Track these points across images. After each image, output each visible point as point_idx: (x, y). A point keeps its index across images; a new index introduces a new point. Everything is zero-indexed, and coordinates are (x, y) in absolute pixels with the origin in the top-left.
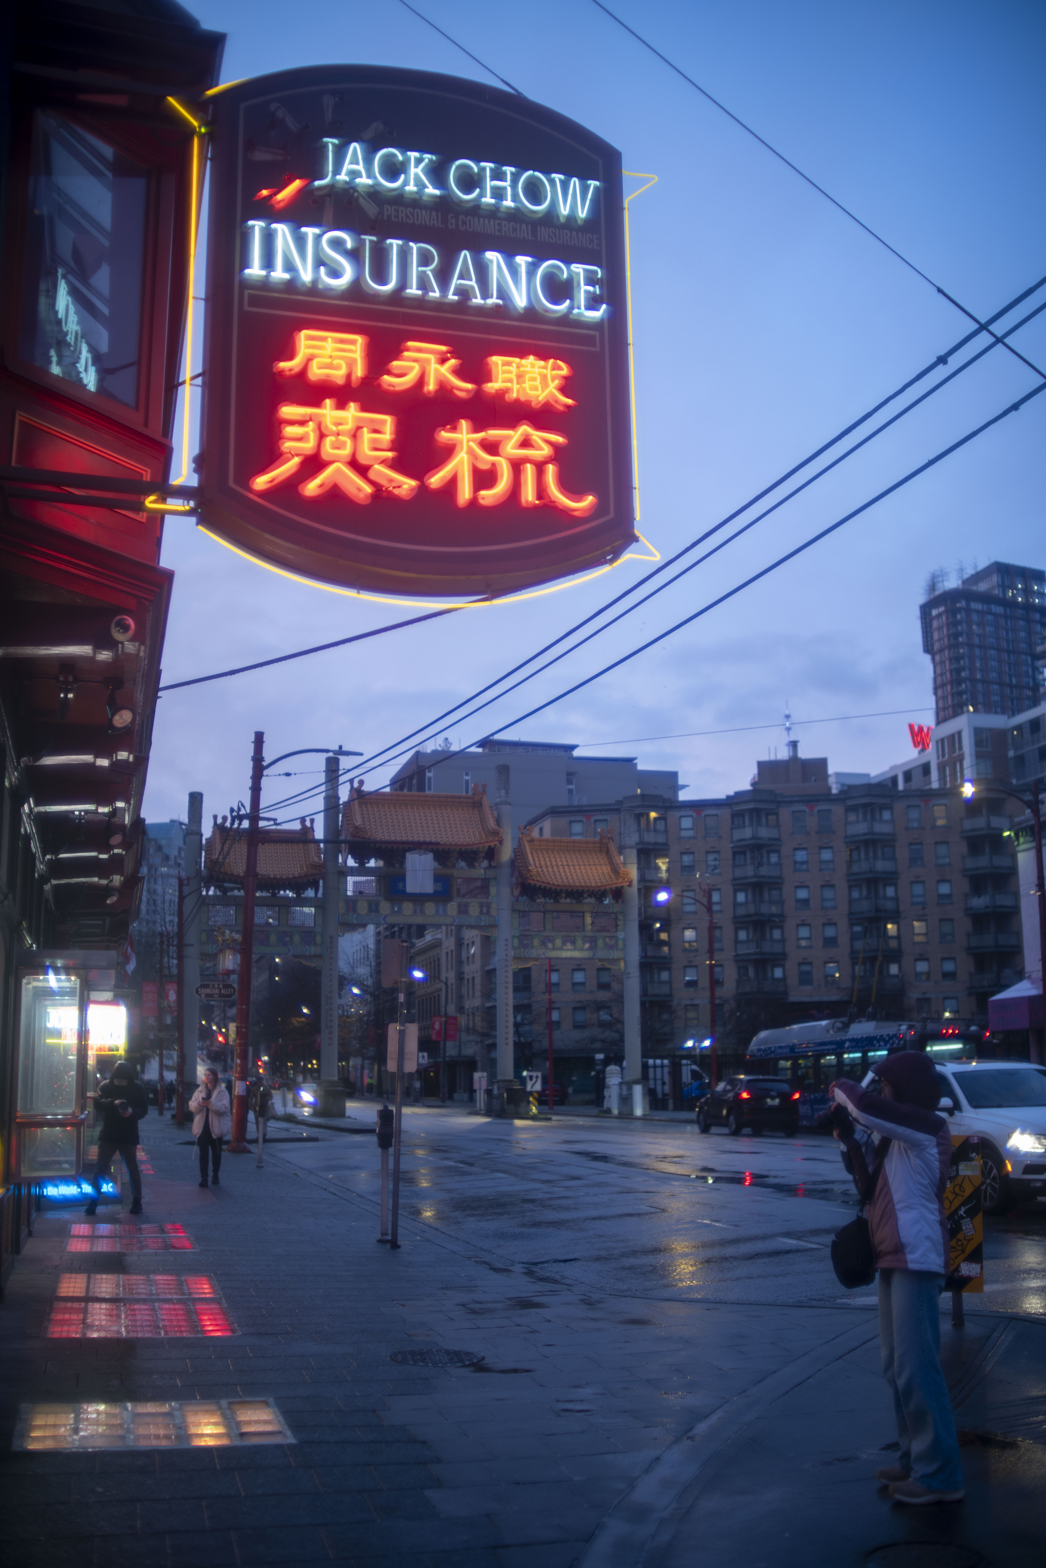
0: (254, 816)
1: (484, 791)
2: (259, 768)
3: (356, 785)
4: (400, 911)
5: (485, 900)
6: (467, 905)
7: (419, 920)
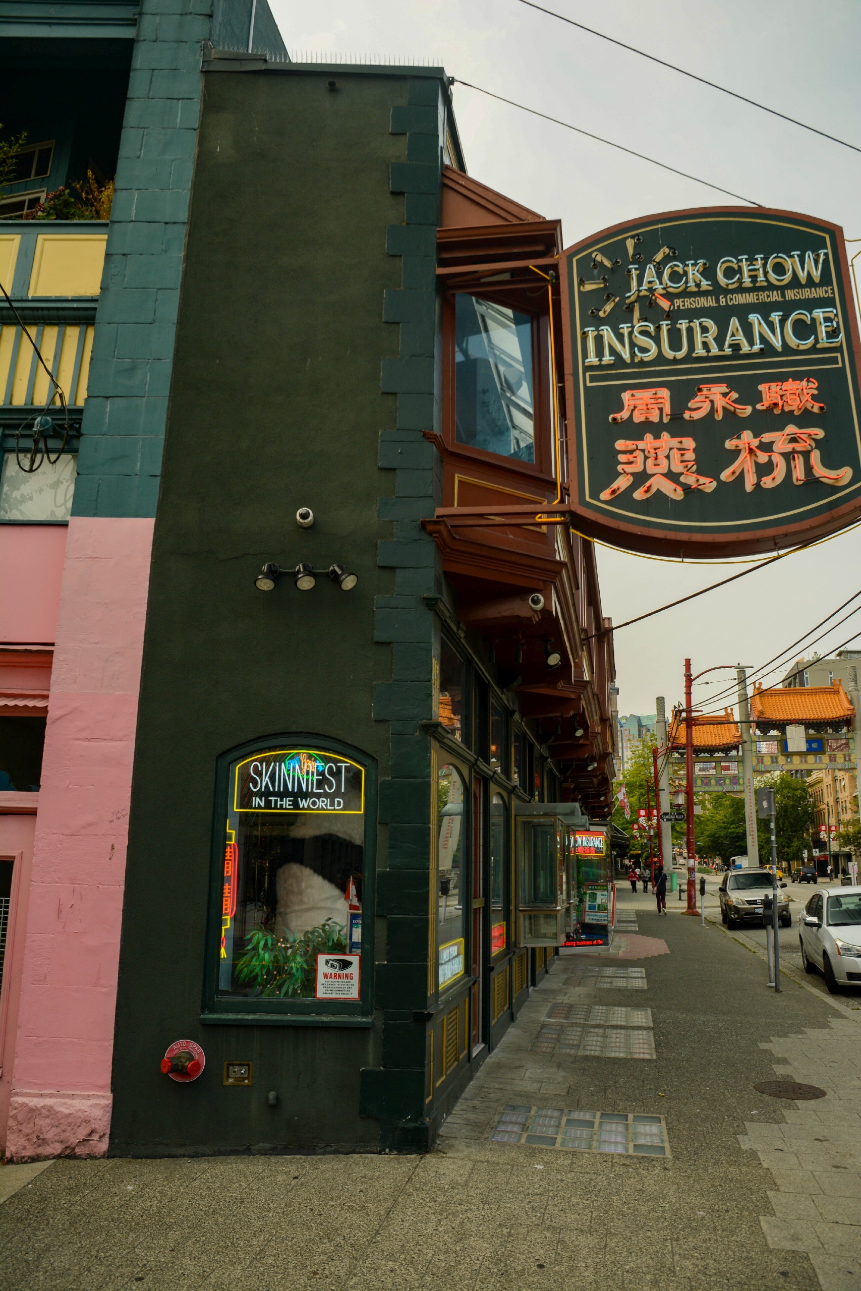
0: (689, 710)
1: (840, 684)
2: (689, 681)
3: (757, 686)
4: (791, 762)
5: (847, 753)
6: (835, 756)
7: (804, 767)
